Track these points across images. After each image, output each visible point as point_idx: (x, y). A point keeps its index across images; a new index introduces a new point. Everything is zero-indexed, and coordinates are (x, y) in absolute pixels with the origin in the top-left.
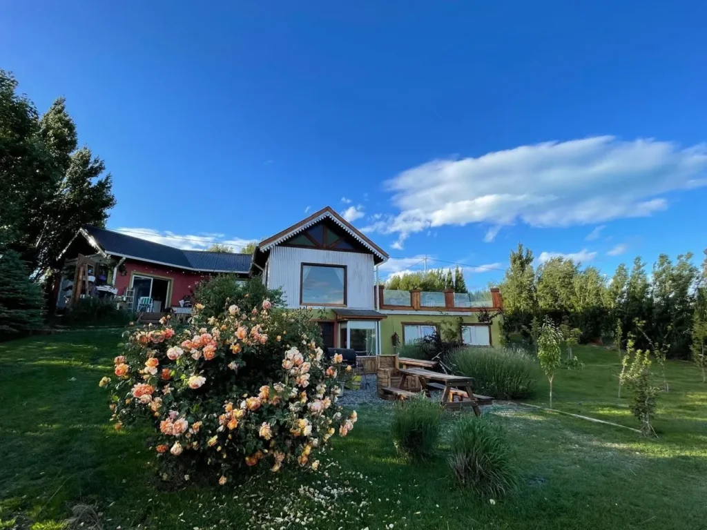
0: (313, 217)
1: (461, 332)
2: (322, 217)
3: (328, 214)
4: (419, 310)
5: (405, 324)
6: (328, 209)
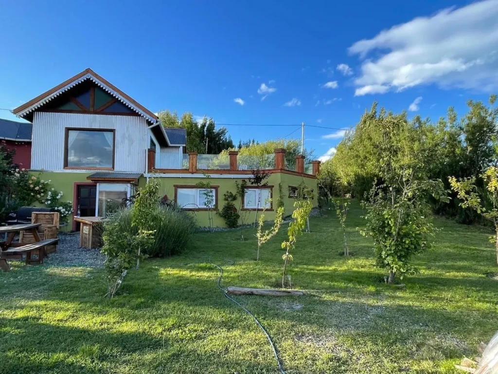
0: (71, 81)
1: (243, 196)
2: (81, 80)
3: (88, 76)
4: (195, 173)
5: (177, 187)
6: (88, 71)
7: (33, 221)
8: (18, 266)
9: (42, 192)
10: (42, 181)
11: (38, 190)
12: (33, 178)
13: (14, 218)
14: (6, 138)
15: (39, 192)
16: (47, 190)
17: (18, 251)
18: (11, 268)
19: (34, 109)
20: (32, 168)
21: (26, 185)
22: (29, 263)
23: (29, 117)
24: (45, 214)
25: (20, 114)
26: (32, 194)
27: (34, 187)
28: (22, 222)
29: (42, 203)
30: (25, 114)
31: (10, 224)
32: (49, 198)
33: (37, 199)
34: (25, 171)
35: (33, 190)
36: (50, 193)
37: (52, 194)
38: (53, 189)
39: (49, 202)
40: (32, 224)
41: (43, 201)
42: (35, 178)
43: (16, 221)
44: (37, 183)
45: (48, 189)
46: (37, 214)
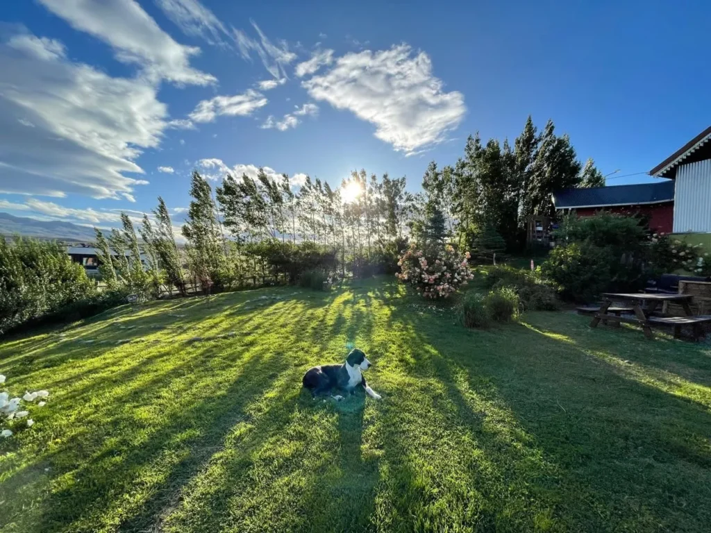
7: (681, 291)
8: (664, 338)
9: (690, 259)
10: (690, 245)
11: (684, 256)
12: (677, 241)
13: (654, 286)
14: (640, 203)
15: (685, 258)
16: (697, 256)
17: (666, 322)
18: (656, 338)
19: (677, 163)
20: (675, 230)
21: (666, 251)
22: (679, 338)
23: (672, 174)
24: (700, 284)
25: (659, 173)
26: (675, 260)
27: (678, 252)
28: (664, 291)
29: (690, 271)
30: (665, 172)
31: (648, 292)
32: (700, 264)
33: (682, 266)
34: (665, 235)
35: (676, 256)
36: (701, 259)
37: (704, 260)
38: (706, 254)
39: (700, 270)
40: (680, 294)
41: (691, 268)
42: (679, 242)
43: (656, 289)
44: (683, 248)
45: (699, 254)
46: (687, 284)
